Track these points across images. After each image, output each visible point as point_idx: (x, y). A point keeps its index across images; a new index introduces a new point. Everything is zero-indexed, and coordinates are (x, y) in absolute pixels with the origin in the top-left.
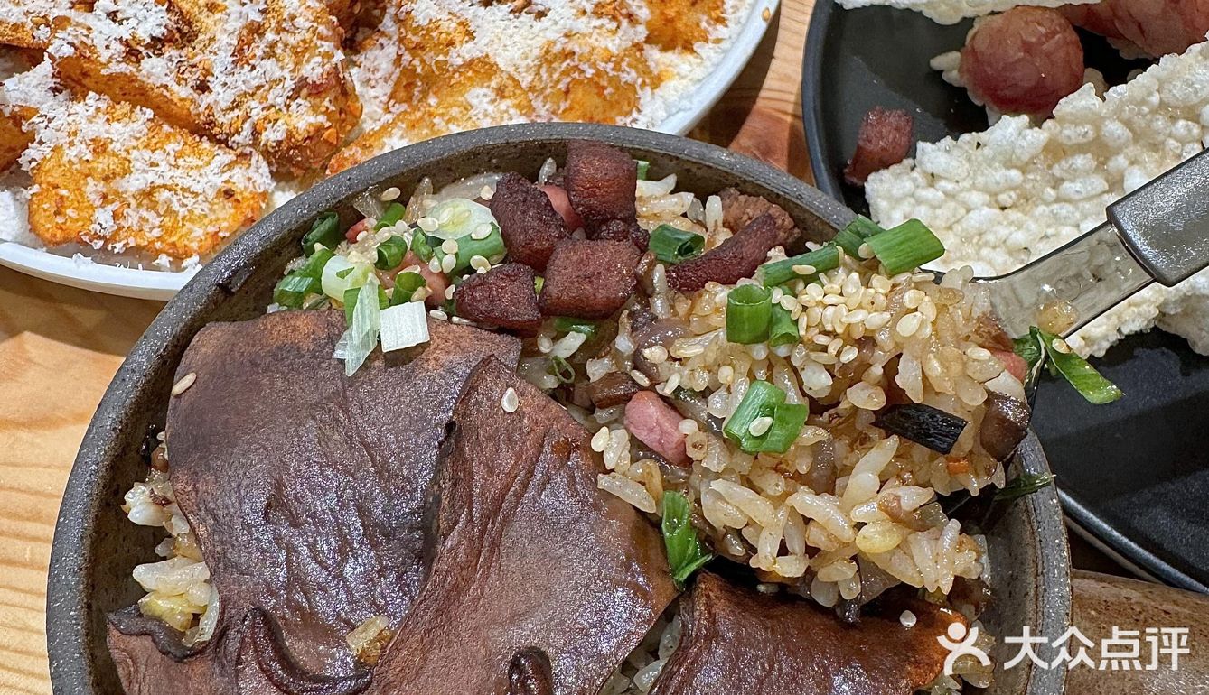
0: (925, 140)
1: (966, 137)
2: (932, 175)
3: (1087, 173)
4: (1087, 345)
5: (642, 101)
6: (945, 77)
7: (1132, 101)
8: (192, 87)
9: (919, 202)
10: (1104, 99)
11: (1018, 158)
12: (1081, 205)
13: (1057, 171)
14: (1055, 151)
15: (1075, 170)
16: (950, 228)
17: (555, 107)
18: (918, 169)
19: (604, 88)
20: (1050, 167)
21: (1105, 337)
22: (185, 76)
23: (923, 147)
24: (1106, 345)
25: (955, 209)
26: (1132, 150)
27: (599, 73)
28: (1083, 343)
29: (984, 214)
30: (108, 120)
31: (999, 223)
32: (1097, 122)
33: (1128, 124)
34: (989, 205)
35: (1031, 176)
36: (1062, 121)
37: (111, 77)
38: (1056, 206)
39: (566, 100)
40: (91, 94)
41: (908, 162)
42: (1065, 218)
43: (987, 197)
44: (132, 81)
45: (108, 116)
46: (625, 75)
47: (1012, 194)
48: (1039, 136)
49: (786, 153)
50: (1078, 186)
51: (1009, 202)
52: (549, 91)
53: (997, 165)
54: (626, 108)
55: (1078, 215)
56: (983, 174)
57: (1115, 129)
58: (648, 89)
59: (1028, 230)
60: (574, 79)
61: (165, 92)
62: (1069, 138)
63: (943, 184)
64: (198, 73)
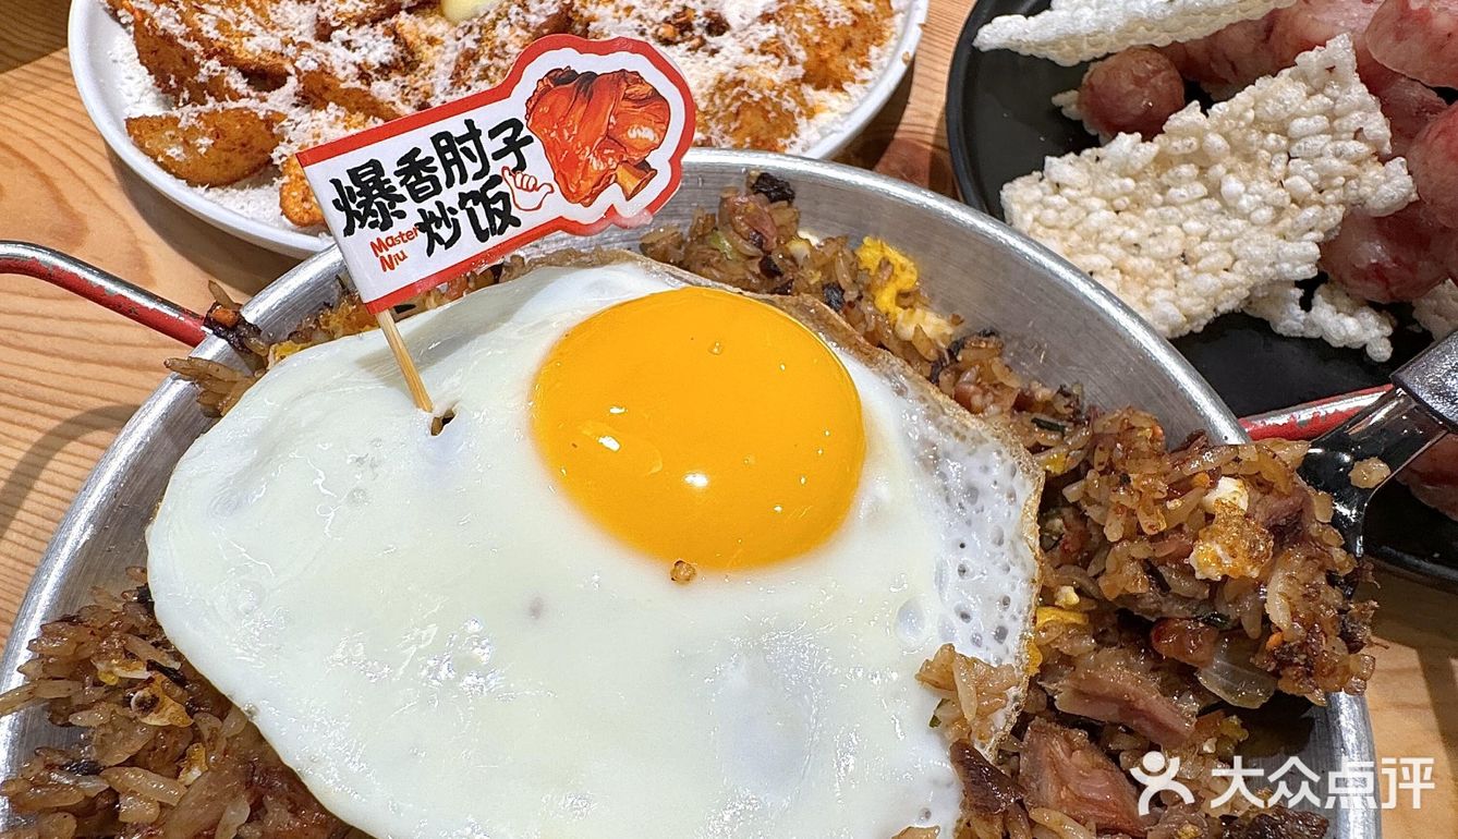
0: (1052, 155)
1: (1087, 152)
2: (1058, 185)
3: (1190, 180)
4: (1188, 322)
5: (799, 127)
6: (1064, 112)
7: (1231, 115)
8: (414, 107)
9: (1047, 206)
10: (1207, 115)
11: (1133, 168)
12: (1183, 208)
13: (1165, 179)
14: (1163, 161)
15: (1180, 178)
16: (1072, 228)
17: (727, 127)
18: (1046, 180)
19: (769, 112)
20: (1159, 176)
21: (1203, 315)
22: (409, 97)
23: (1051, 161)
24: (1204, 322)
25: (1077, 212)
26: (1231, 160)
27: (764, 99)
28: (1185, 319)
29: (1101, 216)
30: (345, 127)
31: (1115, 223)
32: (1201, 134)
33: (1226, 136)
34: (1107, 209)
35: (1141, 184)
36: (1171, 135)
37: (348, 91)
38: (1163, 209)
39: (736, 120)
40: (332, 104)
41: (1036, 174)
42: (1171, 218)
43: (1105, 203)
44: (365, 96)
45: (345, 124)
46: (785, 103)
47: (1127, 199)
48: (1151, 149)
49: (927, 174)
50: (1182, 191)
51: (1123, 206)
52: (721, 114)
53: (1114, 175)
54: (786, 132)
55: (1181, 216)
56: (1102, 183)
57: (1216, 140)
58: (804, 119)
59: (1139, 228)
60: (744, 102)
61: (393, 108)
62: (1176, 148)
63: (1067, 191)
64: (420, 96)
